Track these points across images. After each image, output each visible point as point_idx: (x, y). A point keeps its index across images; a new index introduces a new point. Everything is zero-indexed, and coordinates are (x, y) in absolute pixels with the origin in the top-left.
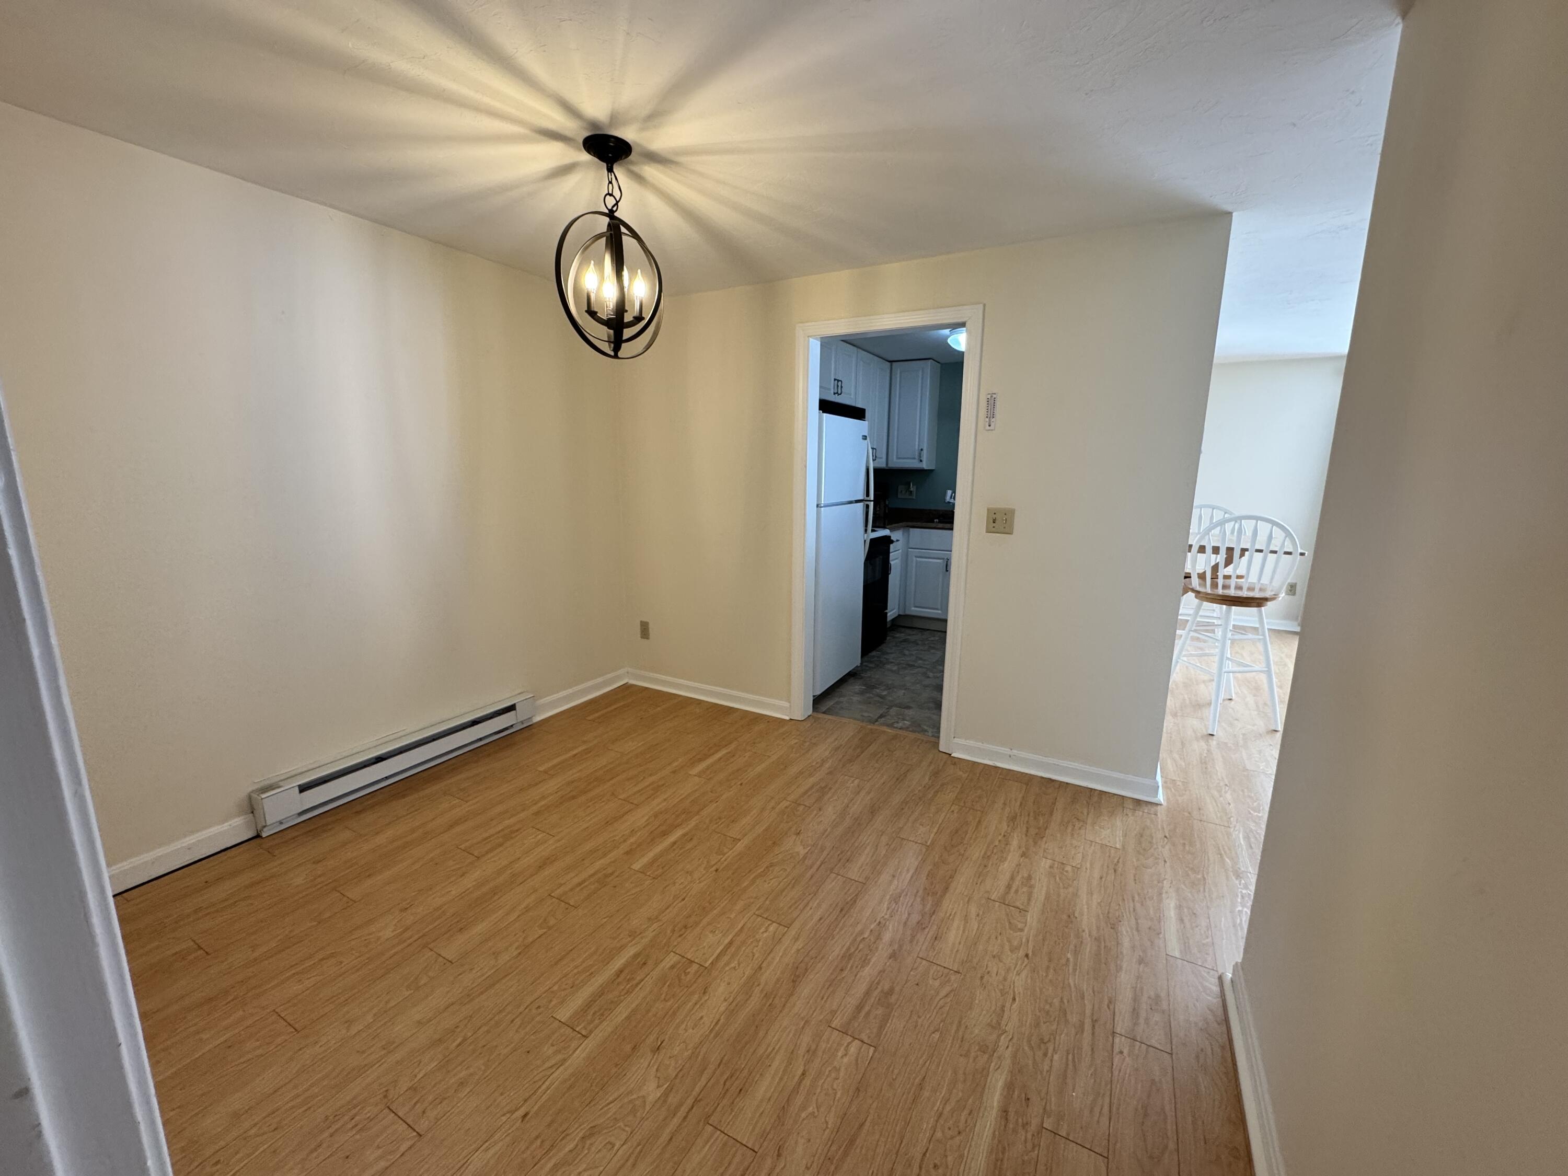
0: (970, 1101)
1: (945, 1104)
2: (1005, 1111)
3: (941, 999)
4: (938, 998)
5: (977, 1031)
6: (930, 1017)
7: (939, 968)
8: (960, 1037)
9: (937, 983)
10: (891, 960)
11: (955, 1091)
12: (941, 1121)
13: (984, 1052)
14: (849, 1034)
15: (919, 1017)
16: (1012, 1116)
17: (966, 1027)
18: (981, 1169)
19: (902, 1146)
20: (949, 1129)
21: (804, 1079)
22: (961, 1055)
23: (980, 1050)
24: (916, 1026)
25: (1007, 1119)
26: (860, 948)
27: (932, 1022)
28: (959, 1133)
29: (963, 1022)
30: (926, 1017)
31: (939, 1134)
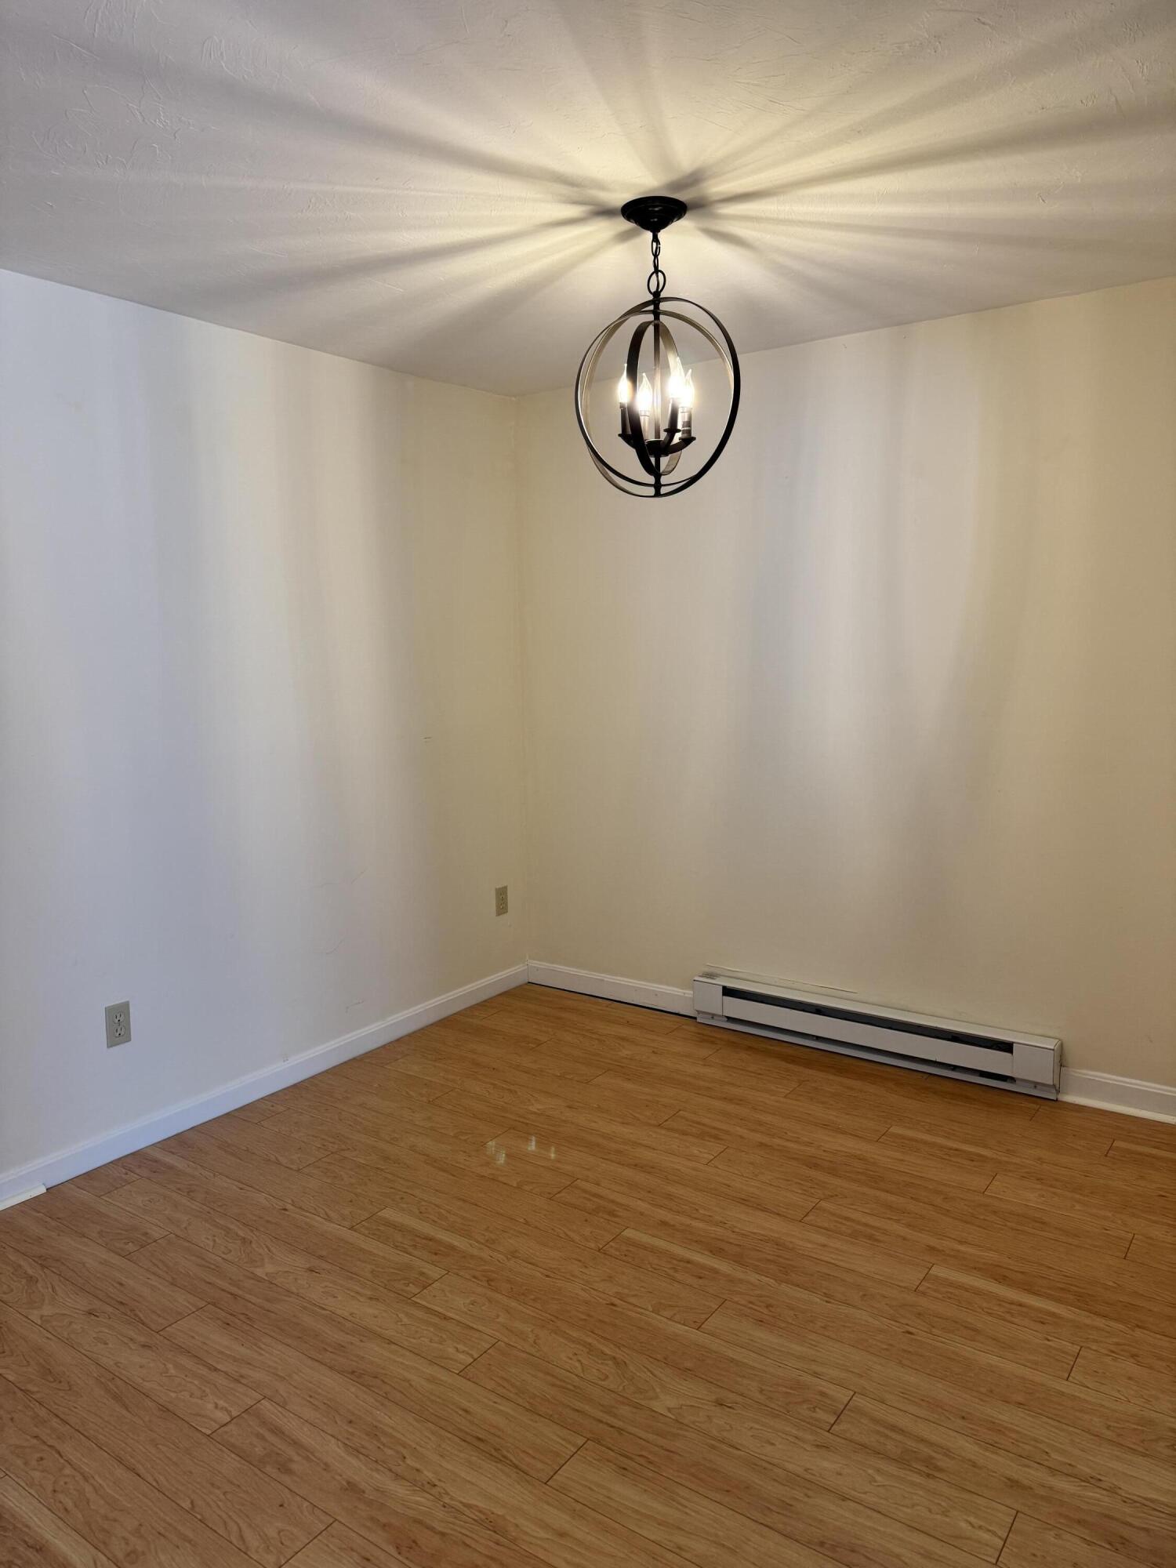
0: (80, 1516)
1: (94, 1488)
2: (41, 1549)
3: (238, 1525)
4: (244, 1526)
5: (163, 1558)
6: (219, 1507)
7: (299, 1545)
8: (167, 1534)
9: (272, 1532)
10: (345, 1483)
11: (102, 1502)
12: (79, 1477)
13: (128, 1555)
14: (243, 1415)
15: (225, 1493)
16: (30, 1554)
17: (178, 1547)
18: (6, 1500)
19: (81, 1436)
20: (66, 1483)
21: (210, 1369)
22: (141, 1525)
23: (134, 1552)
24: (213, 1485)
25: (32, 1547)
26: (386, 1450)
27: (210, 1506)
28: (55, 1491)
29: (187, 1545)
30: (220, 1501)
31: (68, 1471)
